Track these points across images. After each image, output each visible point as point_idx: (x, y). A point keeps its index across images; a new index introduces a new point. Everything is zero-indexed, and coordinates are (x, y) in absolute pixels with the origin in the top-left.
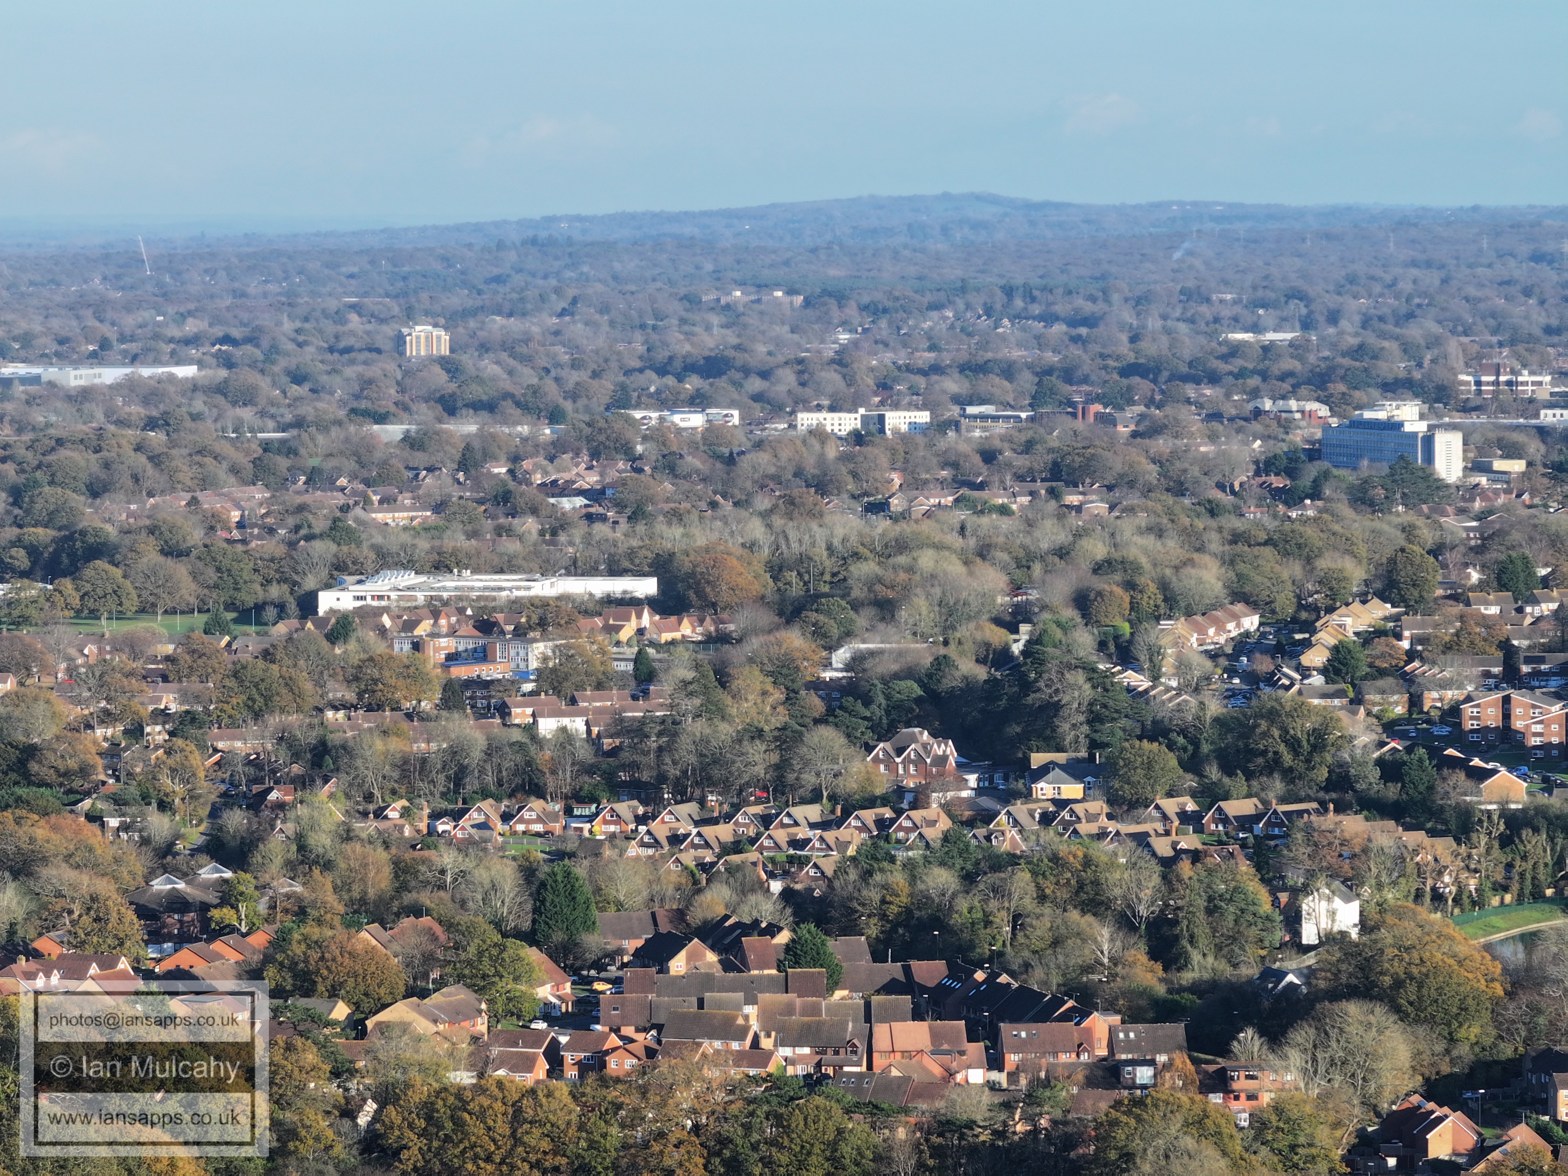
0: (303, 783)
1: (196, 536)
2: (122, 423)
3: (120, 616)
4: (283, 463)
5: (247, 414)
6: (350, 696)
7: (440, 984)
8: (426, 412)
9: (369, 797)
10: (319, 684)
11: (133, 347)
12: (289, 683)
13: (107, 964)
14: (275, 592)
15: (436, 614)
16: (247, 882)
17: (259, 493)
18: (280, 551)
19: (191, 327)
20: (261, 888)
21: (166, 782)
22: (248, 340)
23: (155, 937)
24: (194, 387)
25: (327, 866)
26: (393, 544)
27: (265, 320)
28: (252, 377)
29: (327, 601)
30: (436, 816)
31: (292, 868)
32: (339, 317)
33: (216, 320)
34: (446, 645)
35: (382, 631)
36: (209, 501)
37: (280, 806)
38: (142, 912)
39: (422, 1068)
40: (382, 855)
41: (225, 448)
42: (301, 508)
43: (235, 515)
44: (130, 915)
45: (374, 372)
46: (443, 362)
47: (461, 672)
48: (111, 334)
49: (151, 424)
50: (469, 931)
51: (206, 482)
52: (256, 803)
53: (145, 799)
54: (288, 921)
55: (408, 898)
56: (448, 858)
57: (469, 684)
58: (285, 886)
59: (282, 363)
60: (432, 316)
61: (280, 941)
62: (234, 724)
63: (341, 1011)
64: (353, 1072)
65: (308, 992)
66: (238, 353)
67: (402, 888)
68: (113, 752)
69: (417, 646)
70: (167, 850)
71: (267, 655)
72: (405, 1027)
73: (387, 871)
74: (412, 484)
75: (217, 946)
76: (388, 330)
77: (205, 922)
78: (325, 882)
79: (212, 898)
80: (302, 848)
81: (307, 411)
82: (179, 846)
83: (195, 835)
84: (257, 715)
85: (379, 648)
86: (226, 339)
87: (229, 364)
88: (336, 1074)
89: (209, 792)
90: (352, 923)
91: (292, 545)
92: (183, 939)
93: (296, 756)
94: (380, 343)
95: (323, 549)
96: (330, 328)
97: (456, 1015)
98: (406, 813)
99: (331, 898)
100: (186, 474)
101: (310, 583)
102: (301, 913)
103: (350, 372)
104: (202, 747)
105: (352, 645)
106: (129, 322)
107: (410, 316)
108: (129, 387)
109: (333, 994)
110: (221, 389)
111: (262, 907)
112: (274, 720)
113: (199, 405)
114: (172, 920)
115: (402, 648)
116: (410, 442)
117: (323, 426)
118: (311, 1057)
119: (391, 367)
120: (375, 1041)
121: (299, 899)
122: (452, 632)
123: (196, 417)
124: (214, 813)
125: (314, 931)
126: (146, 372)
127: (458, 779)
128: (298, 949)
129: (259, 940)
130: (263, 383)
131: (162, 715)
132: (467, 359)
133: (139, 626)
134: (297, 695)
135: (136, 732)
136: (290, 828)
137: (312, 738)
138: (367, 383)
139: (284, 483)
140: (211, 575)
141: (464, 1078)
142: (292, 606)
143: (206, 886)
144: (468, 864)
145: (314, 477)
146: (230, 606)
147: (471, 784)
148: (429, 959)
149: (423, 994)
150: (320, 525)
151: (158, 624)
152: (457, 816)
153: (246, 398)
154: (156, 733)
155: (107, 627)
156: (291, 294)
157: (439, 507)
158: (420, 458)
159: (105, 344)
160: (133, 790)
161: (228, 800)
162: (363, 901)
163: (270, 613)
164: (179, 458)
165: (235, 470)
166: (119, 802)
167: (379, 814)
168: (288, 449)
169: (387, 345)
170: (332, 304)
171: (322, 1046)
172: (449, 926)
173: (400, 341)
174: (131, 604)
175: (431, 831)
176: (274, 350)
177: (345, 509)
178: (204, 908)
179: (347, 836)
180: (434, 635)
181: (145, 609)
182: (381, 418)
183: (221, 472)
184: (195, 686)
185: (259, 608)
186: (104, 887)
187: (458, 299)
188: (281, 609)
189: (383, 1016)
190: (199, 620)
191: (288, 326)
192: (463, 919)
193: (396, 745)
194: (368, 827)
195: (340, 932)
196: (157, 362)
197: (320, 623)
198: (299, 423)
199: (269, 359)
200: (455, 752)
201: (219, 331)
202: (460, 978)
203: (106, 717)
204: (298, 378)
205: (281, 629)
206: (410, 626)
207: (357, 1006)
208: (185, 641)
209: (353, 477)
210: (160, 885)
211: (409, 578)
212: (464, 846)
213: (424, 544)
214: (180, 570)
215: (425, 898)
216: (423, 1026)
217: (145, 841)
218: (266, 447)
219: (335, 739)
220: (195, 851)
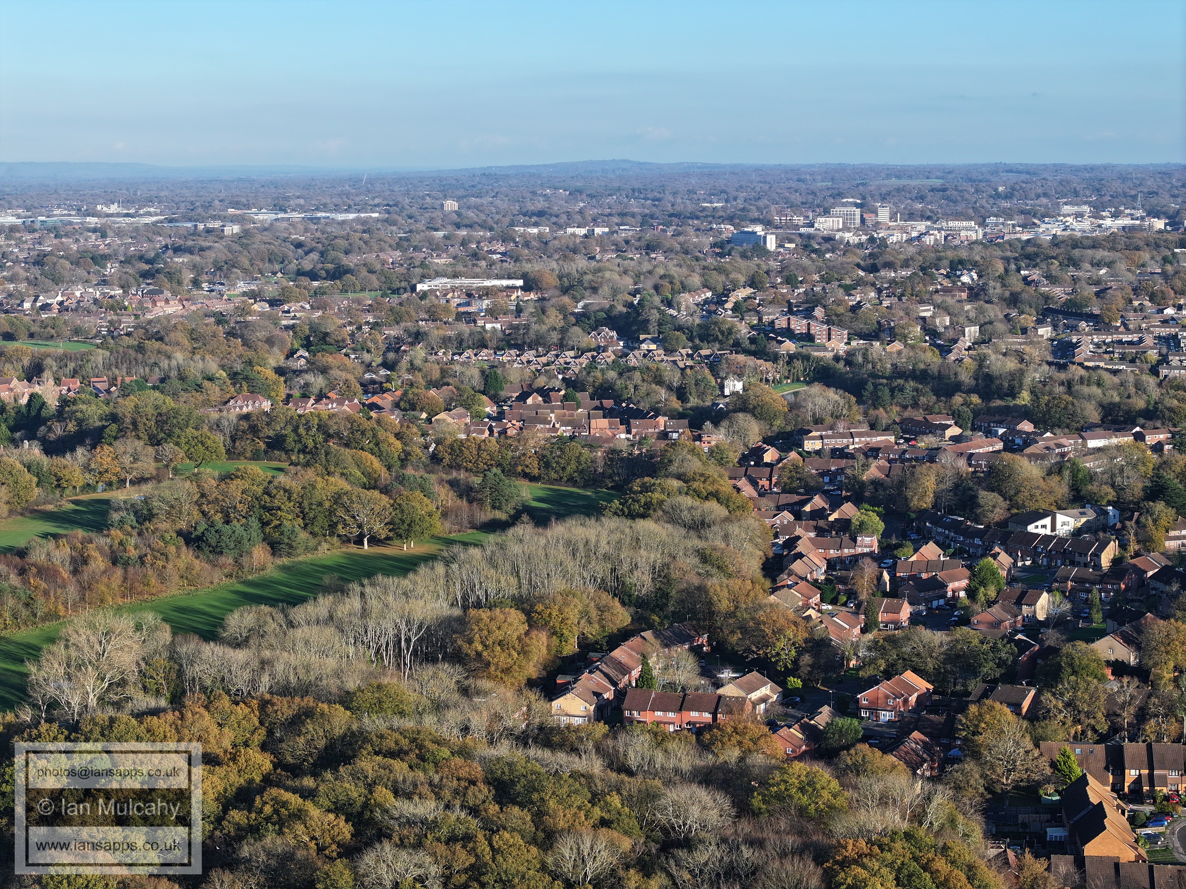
0: (412, 344)
1: (378, 267)
2: (355, 231)
3: (355, 292)
4: (406, 244)
5: (394, 228)
6: (427, 317)
7: (455, 407)
8: (450, 228)
9: (433, 349)
10: (417, 313)
11: (359, 207)
12: (408, 313)
13: (351, 401)
14: (403, 284)
15: (454, 291)
16: (394, 375)
17: (398, 253)
18: (405, 271)
19: (377, 201)
20: (399, 377)
21: (370, 344)
22: (395, 205)
23: (366, 392)
24: (378, 220)
25: (420, 370)
26: (440, 269)
27: (400, 199)
28: (396, 217)
29: (419, 287)
30: (453, 354)
31: (408, 371)
32: (423, 198)
33: (385, 199)
34: (457, 301)
35: (437, 297)
36: (382, 256)
37: (405, 351)
38: (362, 385)
39: (450, 434)
40: (437, 367)
41: (388, 239)
42: (411, 258)
43: (391, 260)
44: (358, 385)
45: (434, 215)
46: (456, 212)
47: (462, 309)
48: (351, 203)
49: (364, 232)
50: (464, 391)
51: (381, 250)
52: (397, 350)
53: (363, 349)
54: (408, 387)
55: (445, 380)
56: (457, 368)
57: (464, 313)
58: (407, 376)
59: (406, 212)
60: (452, 198)
61: (405, 394)
62: (390, 326)
63: (424, 415)
64: (428, 435)
65: (414, 410)
66: (391, 209)
67: (443, 377)
68: (352, 335)
69: (448, 301)
70: (370, 365)
71: (401, 304)
72: (444, 420)
73: (439, 372)
74: (446, 251)
75: (385, 395)
76: (438, 202)
77: (381, 387)
78: (419, 375)
79: (384, 380)
80: (412, 365)
81: (413, 227)
82: (374, 364)
83: (379, 360)
84: (398, 323)
85: (436, 302)
86: (388, 205)
87: (389, 213)
88: (423, 435)
89: (383, 347)
90: (428, 388)
91: (408, 269)
92: (374, 393)
93: (410, 336)
94: (436, 206)
95: (418, 271)
96: (420, 201)
97: (460, 416)
98: (444, 353)
99: (421, 380)
100: (375, 247)
101: (414, 281)
102: (412, 385)
103: (427, 215)
104: (380, 333)
105: (427, 301)
106: (357, 199)
107: (445, 197)
108: (357, 220)
109: (422, 410)
110: (386, 221)
111: (399, 383)
112: (403, 324)
113: (379, 226)
114: (370, 387)
115: (443, 302)
116: (446, 237)
117: (418, 232)
118: (415, 430)
119: (440, 214)
120: (435, 425)
121: (411, 380)
122: (459, 297)
123: (378, 229)
124: (384, 354)
125: (416, 391)
126: (363, 215)
127: (461, 343)
128: (411, 396)
129: (399, 393)
130: (400, 219)
131: (367, 323)
132: (463, 211)
133: (361, 295)
134: (410, 317)
135: (359, 328)
136: (408, 358)
137: (415, 330)
138: (432, 219)
139: (405, 250)
140: (383, 279)
141: (463, 436)
142: (409, 289)
143: (382, 376)
144: (464, 370)
145: (415, 248)
146: (389, 289)
147: (465, 345)
148: (452, 399)
149: (450, 410)
150: (417, 263)
151: (366, 294)
152: (460, 354)
153: (394, 223)
154: (366, 328)
155: (350, 295)
156: (408, 191)
157: (454, 258)
158: (448, 242)
159: (350, 206)
160: (359, 347)
161: (388, 349)
162: (431, 381)
163: (402, 291)
164: (373, 243)
165: (390, 246)
166: (354, 350)
167: (436, 354)
168: (407, 239)
169: (438, 207)
170: (421, 194)
171: (418, 426)
172: (458, 389)
173: (442, 205)
174: (358, 288)
175: (452, 359)
176: (403, 208)
177: (425, 258)
178: (381, 383)
179: (426, 361)
180: (453, 298)
181: (363, 290)
182: (436, 230)
183: (386, 247)
184: (378, 314)
185: (398, 289)
186: (350, 377)
187: (460, 193)
188: (405, 289)
189: (437, 417)
190: (379, 293)
191: (407, 201)
192: (462, 387)
193: (441, 332)
194: (434, 357)
195: (423, 391)
196: (366, 212)
197: (417, 294)
198: (411, 231)
199: (401, 211)
200: (460, 335)
201: (385, 202)
202: (461, 405)
203: (350, 324)
204: (410, 217)
205: (405, 296)
206: (445, 295)
207: (429, 414)
208: (375, 300)
209: (427, 248)
210: (367, 376)
211: (445, 280)
212: (463, 364)
213: (450, 269)
214: (374, 277)
215: (450, 380)
216: (450, 420)
217: (363, 362)
218: (401, 239)
219: (422, 330)
220: (378, 366)
